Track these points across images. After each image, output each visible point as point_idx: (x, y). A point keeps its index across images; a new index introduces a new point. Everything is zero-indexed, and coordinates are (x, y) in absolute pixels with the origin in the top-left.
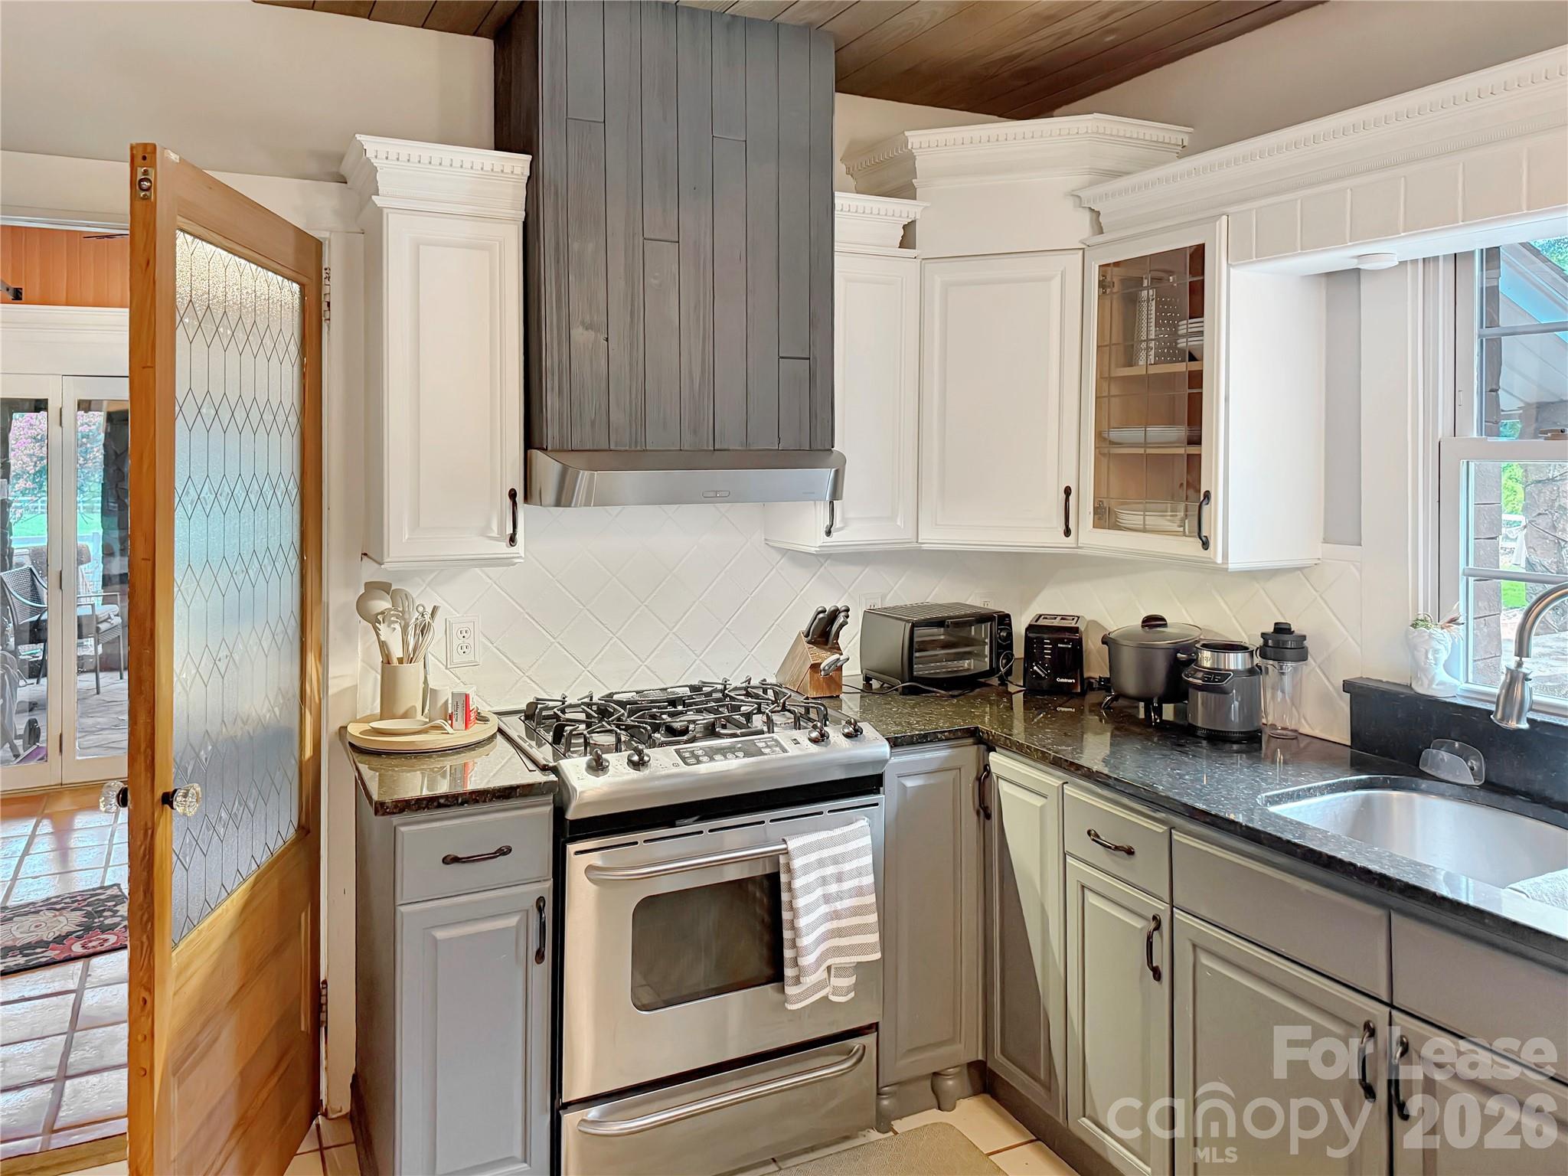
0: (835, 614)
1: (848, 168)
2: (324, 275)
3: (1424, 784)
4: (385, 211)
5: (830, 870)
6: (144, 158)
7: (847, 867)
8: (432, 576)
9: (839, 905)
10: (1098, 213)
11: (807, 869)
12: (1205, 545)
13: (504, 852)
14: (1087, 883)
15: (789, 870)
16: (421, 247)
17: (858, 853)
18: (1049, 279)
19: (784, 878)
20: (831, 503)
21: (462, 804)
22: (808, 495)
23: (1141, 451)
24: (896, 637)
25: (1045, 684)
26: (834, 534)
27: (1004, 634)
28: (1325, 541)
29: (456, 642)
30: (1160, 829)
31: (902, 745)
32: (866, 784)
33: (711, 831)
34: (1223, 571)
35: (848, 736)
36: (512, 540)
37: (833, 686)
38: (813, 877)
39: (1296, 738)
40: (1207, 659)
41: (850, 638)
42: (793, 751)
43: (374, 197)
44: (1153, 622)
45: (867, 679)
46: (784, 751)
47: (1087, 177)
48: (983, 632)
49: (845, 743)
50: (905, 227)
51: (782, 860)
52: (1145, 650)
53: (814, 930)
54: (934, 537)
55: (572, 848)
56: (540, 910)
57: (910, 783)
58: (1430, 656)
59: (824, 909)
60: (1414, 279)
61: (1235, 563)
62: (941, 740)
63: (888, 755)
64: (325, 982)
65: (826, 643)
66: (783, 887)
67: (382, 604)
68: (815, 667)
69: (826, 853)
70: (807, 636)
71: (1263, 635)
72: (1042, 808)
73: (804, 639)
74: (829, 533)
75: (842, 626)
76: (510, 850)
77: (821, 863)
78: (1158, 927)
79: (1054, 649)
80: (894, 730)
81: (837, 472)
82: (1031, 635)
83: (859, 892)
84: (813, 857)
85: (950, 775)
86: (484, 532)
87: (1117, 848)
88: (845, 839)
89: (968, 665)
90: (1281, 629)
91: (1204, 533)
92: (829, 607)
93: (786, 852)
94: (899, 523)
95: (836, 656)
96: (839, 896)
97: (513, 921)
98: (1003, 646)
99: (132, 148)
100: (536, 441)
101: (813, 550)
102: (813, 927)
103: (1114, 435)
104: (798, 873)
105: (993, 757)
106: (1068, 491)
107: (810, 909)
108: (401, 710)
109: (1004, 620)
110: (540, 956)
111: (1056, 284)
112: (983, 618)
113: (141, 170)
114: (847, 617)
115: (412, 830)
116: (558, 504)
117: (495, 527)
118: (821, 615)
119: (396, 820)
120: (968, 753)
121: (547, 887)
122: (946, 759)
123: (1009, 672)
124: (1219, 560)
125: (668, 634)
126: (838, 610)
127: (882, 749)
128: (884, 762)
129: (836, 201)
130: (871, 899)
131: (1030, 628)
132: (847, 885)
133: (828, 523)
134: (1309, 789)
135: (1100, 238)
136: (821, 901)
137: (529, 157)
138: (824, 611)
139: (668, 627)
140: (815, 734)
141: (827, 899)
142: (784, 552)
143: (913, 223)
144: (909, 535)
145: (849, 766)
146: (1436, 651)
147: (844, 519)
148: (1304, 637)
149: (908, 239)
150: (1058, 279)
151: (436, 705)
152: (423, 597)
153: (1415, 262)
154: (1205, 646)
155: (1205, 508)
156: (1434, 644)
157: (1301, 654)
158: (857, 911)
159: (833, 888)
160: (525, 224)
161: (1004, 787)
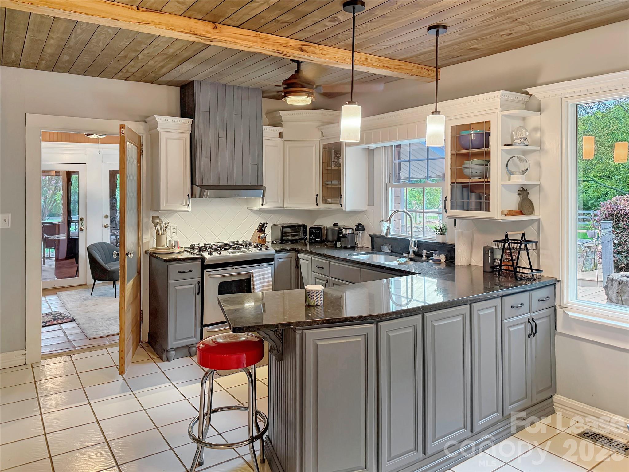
0: (264, 224)
1: (266, 117)
2: (141, 144)
3: (381, 253)
4: (160, 132)
5: (262, 277)
6: (123, 127)
7: (265, 276)
8: (166, 215)
9: (264, 284)
10: (323, 132)
11: (257, 276)
12: (341, 206)
13: (191, 271)
14: (316, 277)
15: (253, 277)
16: (168, 140)
17: (268, 274)
18: (313, 146)
19: (251, 279)
20: (263, 198)
21: (182, 260)
22: (257, 196)
23: (338, 186)
24: (279, 231)
25: (313, 241)
26: (264, 205)
27: (305, 230)
28: (368, 205)
29: (172, 231)
30: (328, 262)
31: (278, 252)
32: (270, 260)
33: (235, 268)
34: (345, 212)
35: (266, 249)
36: (188, 206)
37: (264, 242)
38: (258, 278)
39: (362, 247)
40: (344, 231)
41: (268, 230)
42: (253, 251)
43: (157, 129)
44: (336, 225)
45: (272, 241)
46: (252, 252)
47: (320, 124)
48: (300, 229)
49: (265, 250)
50: (280, 133)
51: (251, 275)
52: (333, 230)
53: (258, 289)
54: (288, 206)
55: (205, 271)
56: (199, 284)
57: (280, 260)
58: (383, 227)
59: (260, 285)
60: (382, 151)
61: (348, 209)
62: (287, 251)
63: (275, 253)
64: (142, 311)
65: (262, 232)
66: (252, 281)
67: (158, 221)
68: (259, 237)
69: (261, 273)
70: (257, 230)
71: (356, 226)
72: (308, 263)
73: (257, 231)
74: (262, 205)
75: (266, 227)
76: (192, 271)
77: (260, 275)
78: (327, 282)
79: (316, 232)
80: (276, 249)
81: (264, 190)
82: (311, 229)
83: (268, 282)
84: (258, 274)
85: (289, 259)
86: (182, 204)
87: (320, 268)
88: (265, 271)
89: (297, 237)
90: (359, 224)
91: (341, 204)
92: (262, 223)
93: (252, 273)
94: (279, 203)
95: (264, 234)
96: (264, 282)
97: (193, 286)
98: (305, 232)
99: (120, 125)
100: (194, 183)
101: (258, 209)
102: (258, 288)
103: (326, 182)
104: (255, 277)
105: (299, 254)
106: (317, 195)
107: (257, 284)
108: (162, 245)
109: (305, 226)
110: (198, 294)
111: (314, 148)
112: (300, 226)
113: (122, 130)
114: (267, 225)
115: (171, 266)
116: (200, 197)
117: (184, 203)
118: (261, 225)
119: (168, 263)
120: (294, 254)
121: (200, 279)
122: (289, 255)
123: (306, 239)
124: (344, 209)
125: (223, 230)
126: (264, 223)
127: (273, 252)
128: (274, 255)
129: (263, 128)
130: (271, 283)
131: (311, 228)
132: (266, 280)
133: (262, 203)
134: (358, 254)
135: (323, 138)
136: (260, 283)
137: (192, 119)
138: (261, 224)
139: (223, 228)
140: (259, 249)
141: (261, 283)
142: (252, 210)
143: (282, 132)
144: (281, 206)
145: (267, 255)
146: (384, 226)
147: (266, 202)
148: (364, 226)
149: (280, 136)
150: (314, 147)
151: (170, 243)
152: (165, 220)
153: (382, 147)
154: (344, 229)
155: (341, 198)
156: (384, 225)
157: (363, 229)
158: (268, 286)
159: (262, 281)
160: (191, 134)
161: (301, 260)
